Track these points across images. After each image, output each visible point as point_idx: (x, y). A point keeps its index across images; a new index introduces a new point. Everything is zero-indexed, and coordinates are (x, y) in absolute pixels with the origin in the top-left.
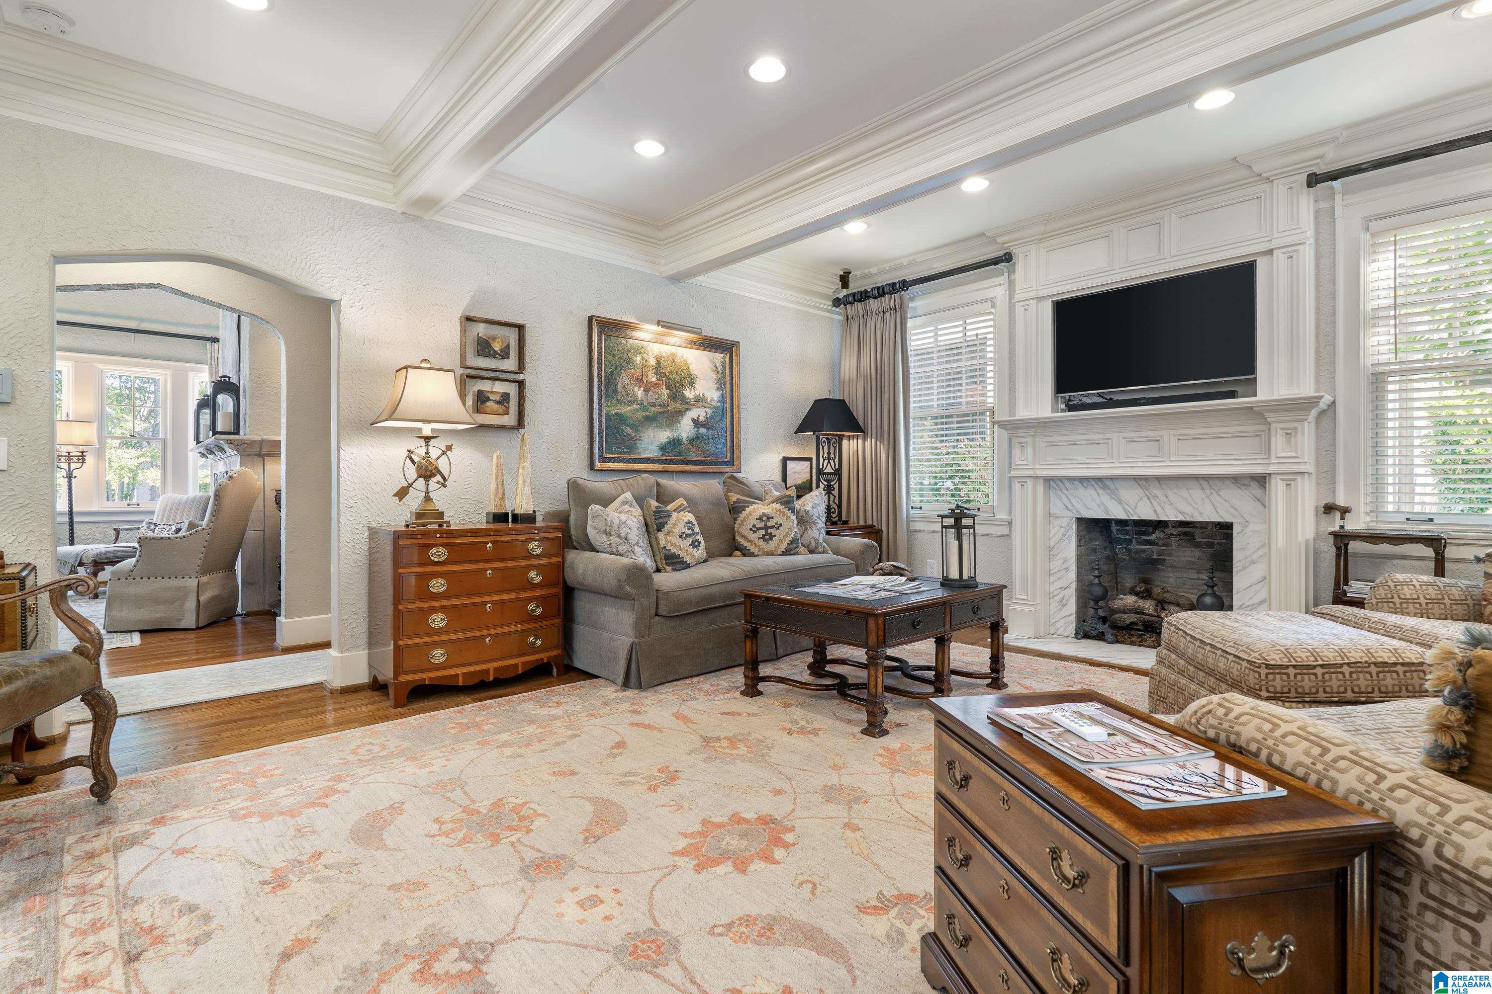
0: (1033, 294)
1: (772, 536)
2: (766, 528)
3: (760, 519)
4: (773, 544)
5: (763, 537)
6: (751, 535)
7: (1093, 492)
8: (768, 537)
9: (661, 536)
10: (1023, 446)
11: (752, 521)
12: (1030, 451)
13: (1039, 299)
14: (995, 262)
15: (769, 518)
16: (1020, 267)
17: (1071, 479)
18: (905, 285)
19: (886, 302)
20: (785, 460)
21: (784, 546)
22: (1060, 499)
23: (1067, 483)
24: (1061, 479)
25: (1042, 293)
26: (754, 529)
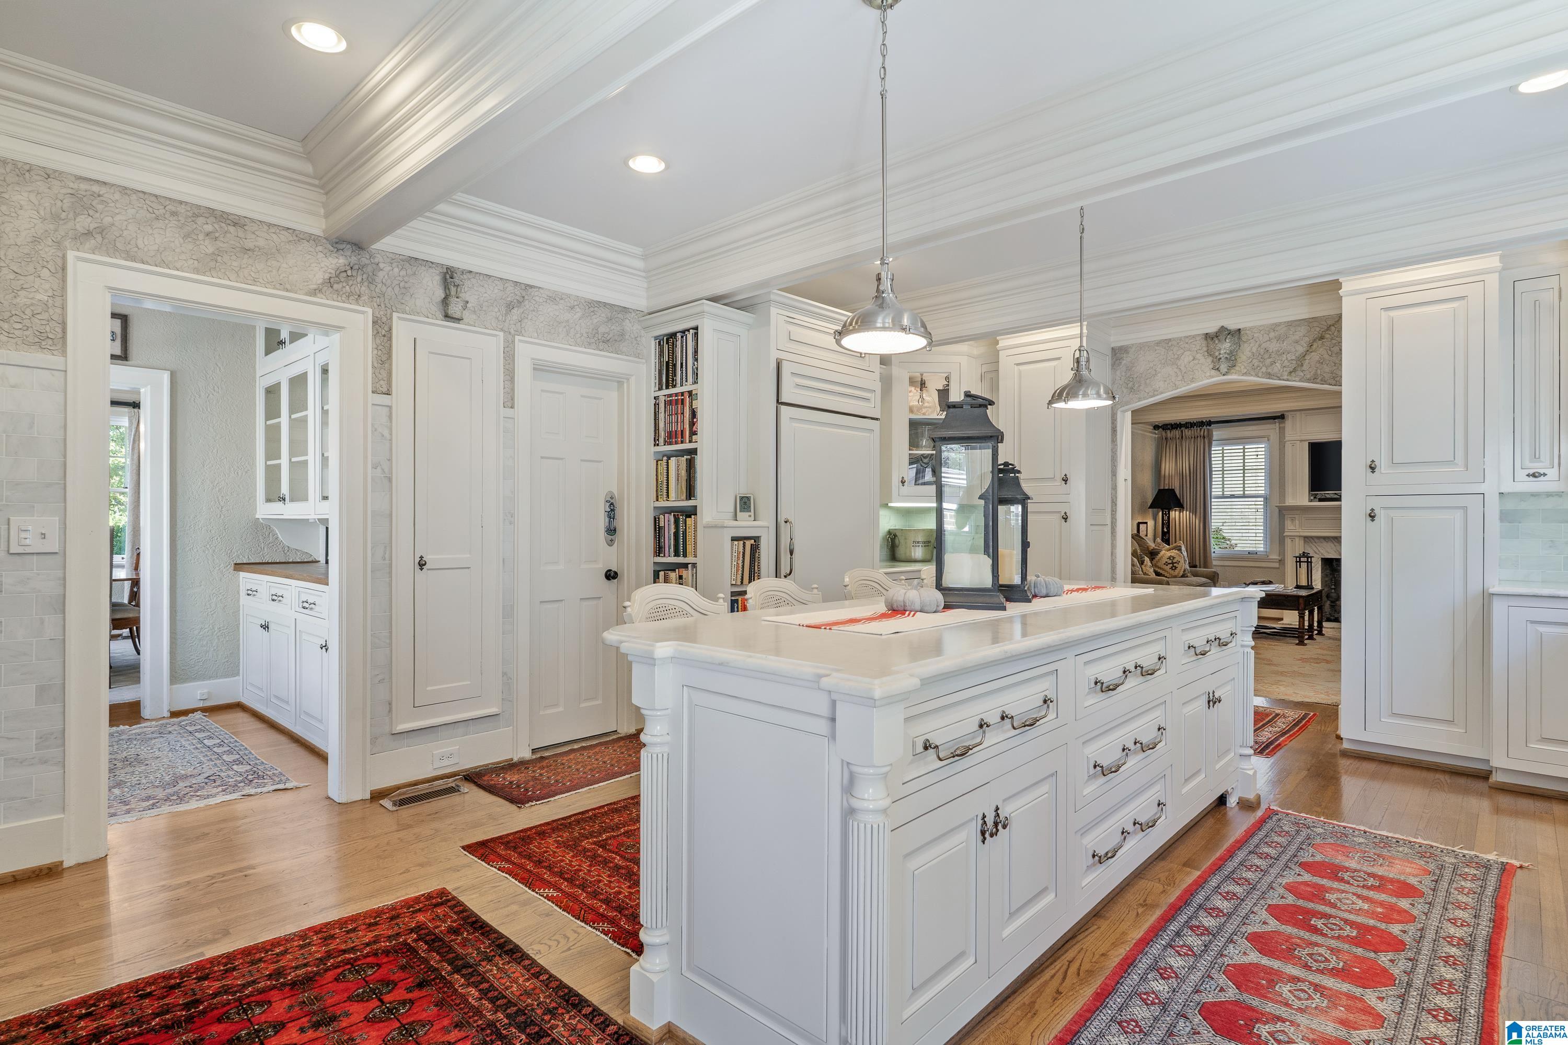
0: (1299, 438)
1: (1176, 568)
2: (1173, 563)
3: (1169, 558)
4: (1177, 571)
5: (1171, 568)
6: (1165, 567)
7: (1332, 545)
8: (1174, 568)
9: (1143, 566)
10: (1293, 520)
11: (1165, 560)
12: (1297, 522)
13: (1301, 441)
14: (1274, 418)
15: (1174, 558)
16: (1288, 424)
17: (1319, 538)
18: (1210, 423)
19: (1196, 431)
20: (1139, 524)
21: (1181, 573)
22: (1311, 547)
23: (1316, 540)
24: (1312, 537)
25: (1303, 438)
26: (1167, 564)
